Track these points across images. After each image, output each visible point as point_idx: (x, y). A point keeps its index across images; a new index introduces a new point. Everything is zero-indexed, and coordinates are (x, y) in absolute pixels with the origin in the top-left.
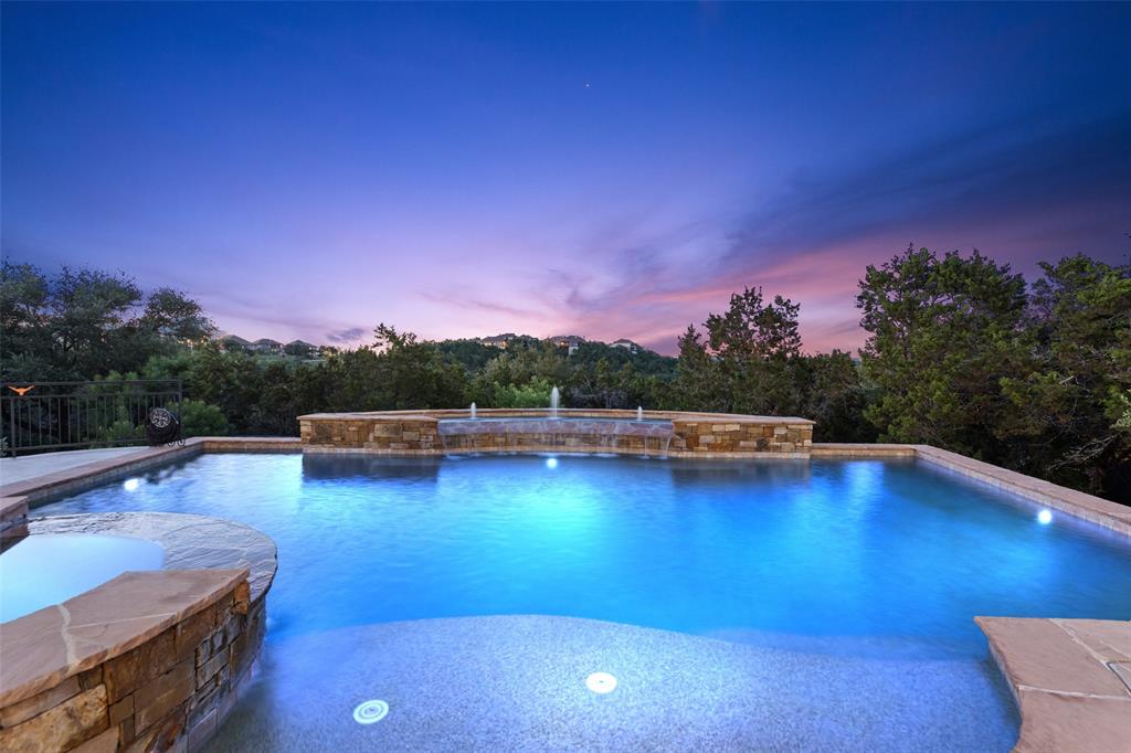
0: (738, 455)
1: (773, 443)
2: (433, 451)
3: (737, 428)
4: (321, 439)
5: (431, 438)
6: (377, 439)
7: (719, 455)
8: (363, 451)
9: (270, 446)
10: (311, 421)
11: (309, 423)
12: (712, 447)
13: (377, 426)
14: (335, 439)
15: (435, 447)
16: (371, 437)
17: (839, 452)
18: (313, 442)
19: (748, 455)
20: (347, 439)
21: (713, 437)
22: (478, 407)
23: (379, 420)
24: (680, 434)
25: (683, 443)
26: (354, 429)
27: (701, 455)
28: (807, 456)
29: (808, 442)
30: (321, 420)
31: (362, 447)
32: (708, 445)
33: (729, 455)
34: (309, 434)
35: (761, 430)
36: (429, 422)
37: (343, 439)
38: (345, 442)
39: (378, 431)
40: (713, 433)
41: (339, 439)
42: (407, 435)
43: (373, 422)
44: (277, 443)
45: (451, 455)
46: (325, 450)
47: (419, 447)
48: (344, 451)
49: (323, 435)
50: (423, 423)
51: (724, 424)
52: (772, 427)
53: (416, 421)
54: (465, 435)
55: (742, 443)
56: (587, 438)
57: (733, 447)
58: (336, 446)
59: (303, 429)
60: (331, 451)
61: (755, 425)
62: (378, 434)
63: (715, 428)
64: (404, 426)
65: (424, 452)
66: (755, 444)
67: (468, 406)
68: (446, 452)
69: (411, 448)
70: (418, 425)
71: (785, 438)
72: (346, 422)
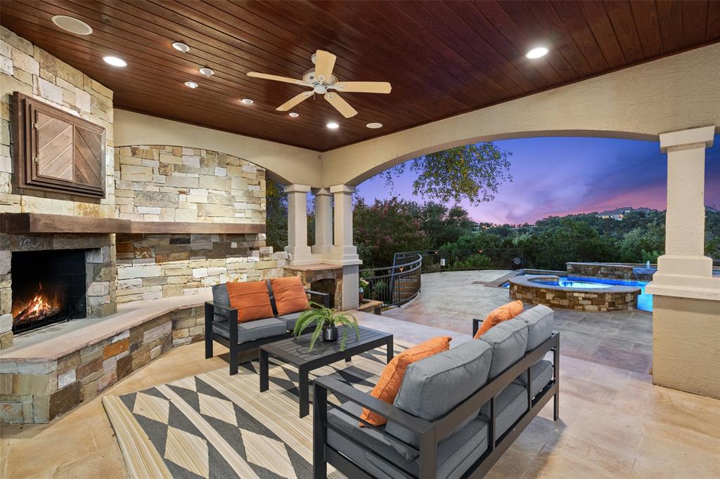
4: (576, 272)
5: (629, 275)
6: (602, 273)
8: (595, 277)
10: (577, 265)
11: (571, 265)
13: (602, 268)
14: (583, 272)
15: (631, 278)
16: (599, 272)
18: (572, 273)
22: (651, 263)
23: (603, 266)
26: (591, 269)
34: (571, 270)
36: (628, 268)
39: (603, 270)
42: (616, 273)
43: (600, 267)
46: (578, 276)
47: (622, 278)
48: (587, 277)
49: (577, 270)
50: (625, 268)
53: (622, 267)
54: (647, 275)
58: (583, 275)
59: (568, 268)
60: (581, 276)
64: (616, 269)
67: (646, 263)
69: (618, 278)
70: (623, 269)
72: (587, 266)
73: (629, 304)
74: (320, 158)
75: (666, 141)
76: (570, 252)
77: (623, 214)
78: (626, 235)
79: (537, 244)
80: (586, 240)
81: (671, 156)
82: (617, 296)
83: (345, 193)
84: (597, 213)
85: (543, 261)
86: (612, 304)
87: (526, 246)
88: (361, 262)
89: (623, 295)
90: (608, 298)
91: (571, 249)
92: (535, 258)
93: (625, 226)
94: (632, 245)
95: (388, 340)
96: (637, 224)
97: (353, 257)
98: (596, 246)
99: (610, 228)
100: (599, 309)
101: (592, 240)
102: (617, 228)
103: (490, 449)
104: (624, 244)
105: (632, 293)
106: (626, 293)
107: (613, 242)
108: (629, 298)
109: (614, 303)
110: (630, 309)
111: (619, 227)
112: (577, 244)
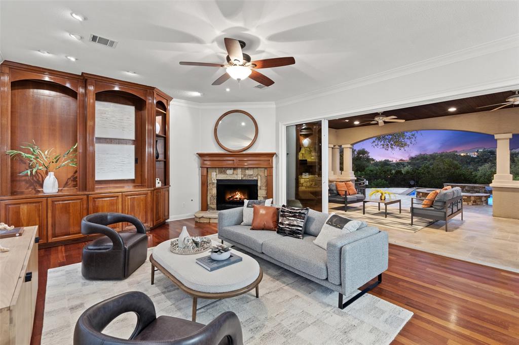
39: (466, 188)
42: (475, 190)
43: (465, 186)
50: (481, 187)
62: (466, 189)
64: (475, 187)
73: (484, 202)
74: (336, 132)
75: (496, 137)
76: (443, 178)
77: (477, 152)
78: (480, 168)
79: (419, 173)
80: (453, 170)
81: (498, 141)
82: (477, 198)
83: (350, 148)
84: (457, 152)
86: (474, 202)
87: (411, 174)
88: (356, 178)
89: (480, 197)
90: (473, 199)
91: (443, 176)
93: (478, 162)
94: (485, 175)
95: (399, 201)
96: (488, 160)
97: (352, 176)
98: (460, 175)
99: (467, 162)
100: (468, 204)
101: (457, 171)
102: (473, 163)
103: (452, 214)
104: (479, 174)
105: (485, 197)
106: (482, 196)
107: (472, 172)
108: (483, 199)
109: (475, 201)
110: (484, 204)
111: (474, 161)
112: (448, 173)
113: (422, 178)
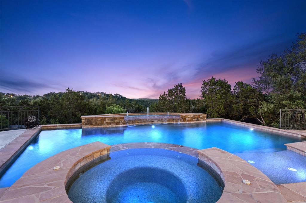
0: (193, 122)
1: (200, 119)
2: (123, 125)
3: (193, 116)
4: (88, 123)
5: (123, 122)
6: (107, 123)
7: (189, 122)
8: (102, 126)
9: (67, 127)
10: (86, 118)
11: (85, 119)
12: (188, 121)
13: (107, 119)
14: (93, 123)
15: (124, 124)
16: (105, 122)
17: (209, 120)
18: (86, 124)
19: (195, 122)
20: (97, 123)
21: (188, 118)
23: (108, 117)
24: (182, 118)
25: (182, 120)
26: (99, 120)
27: (186, 123)
28: (205, 122)
29: (206, 119)
30: (89, 118)
31: (102, 125)
32: (187, 120)
33: (191, 122)
34: (84, 122)
35: (197, 116)
36: (122, 117)
37: (96, 123)
38: (96, 124)
39: (107, 120)
40: (188, 117)
41: (95, 123)
42: (116, 121)
43: (106, 118)
44: (70, 125)
45: (129, 126)
46: (90, 127)
47: (119, 124)
48: (96, 127)
49: (89, 122)
51: (190, 115)
52: (199, 116)
53: (118, 117)
55: (194, 119)
56: (159, 120)
57: (192, 120)
58: (94, 125)
59: (83, 121)
60: (92, 127)
61: (196, 115)
62: (107, 121)
63: (189, 116)
64: (115, 119)
65: (121, 126)
66: (196, 119)
67: (126, 113)
68: (128, 125)
69: (117, 125)
70: (119, 118)
71: (202, 118)
72: (97, 118)
79: (49, 104)
85: (53, 115)
92: (47, 113)
113: (51, 108)
